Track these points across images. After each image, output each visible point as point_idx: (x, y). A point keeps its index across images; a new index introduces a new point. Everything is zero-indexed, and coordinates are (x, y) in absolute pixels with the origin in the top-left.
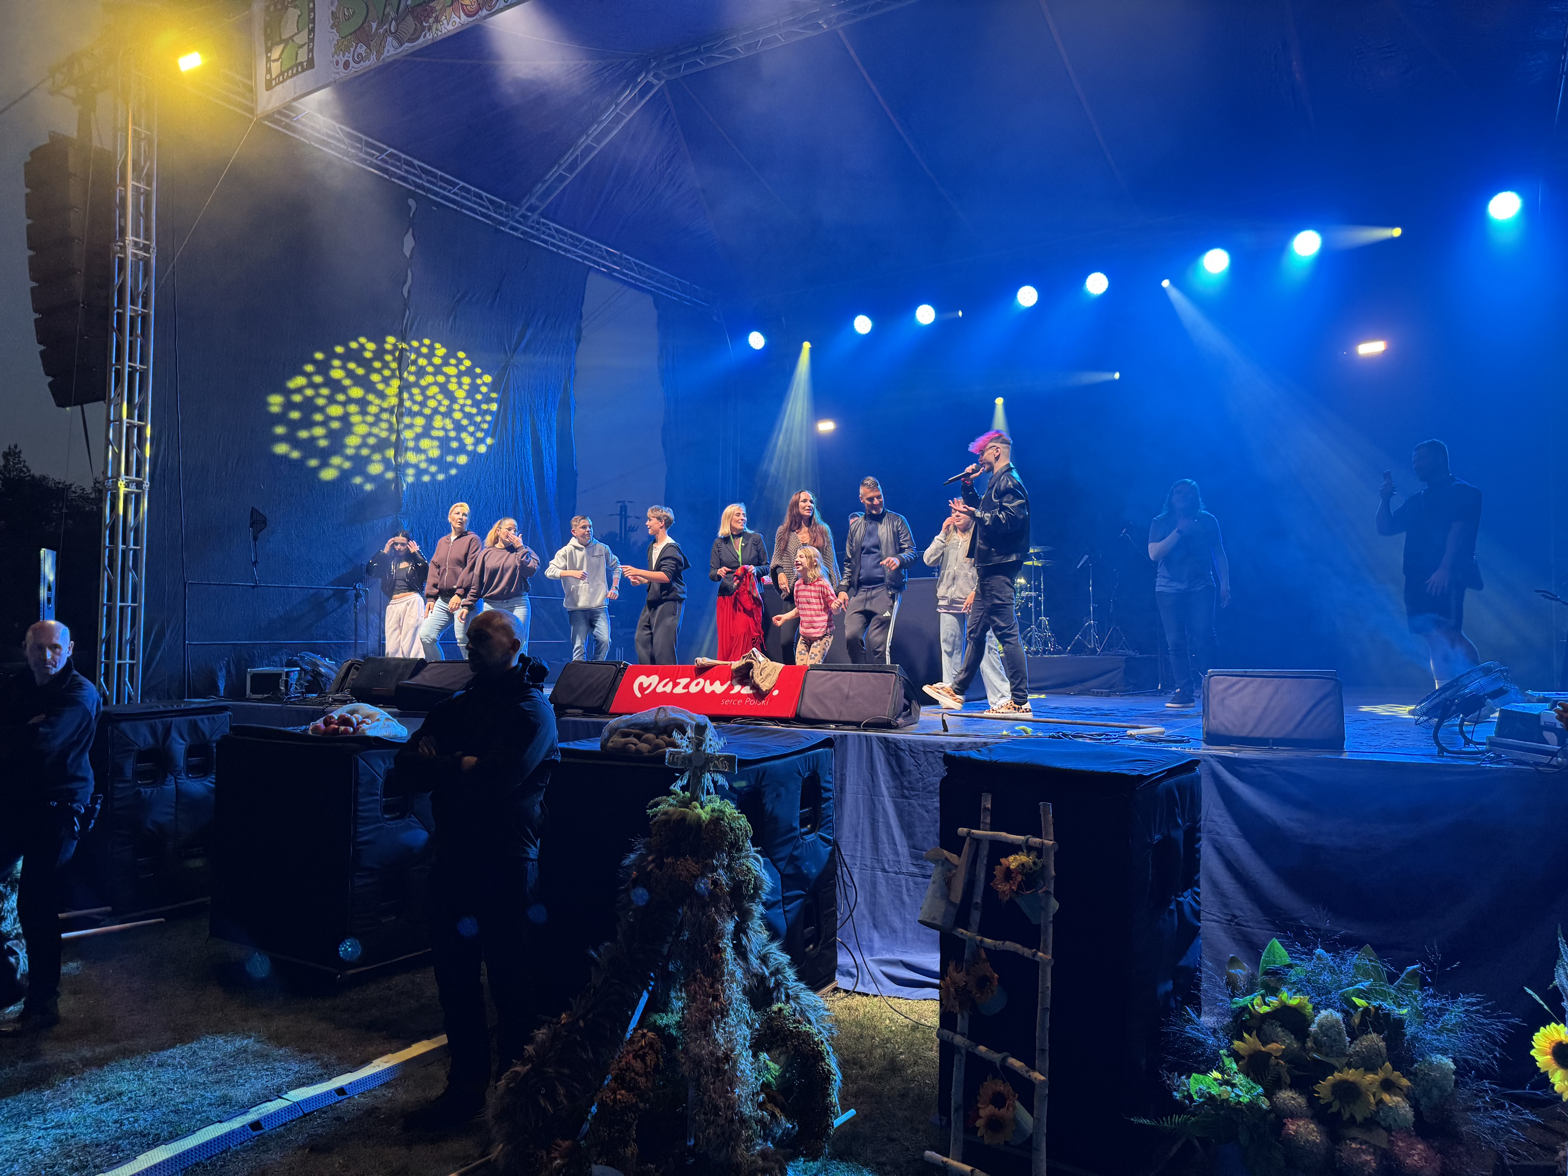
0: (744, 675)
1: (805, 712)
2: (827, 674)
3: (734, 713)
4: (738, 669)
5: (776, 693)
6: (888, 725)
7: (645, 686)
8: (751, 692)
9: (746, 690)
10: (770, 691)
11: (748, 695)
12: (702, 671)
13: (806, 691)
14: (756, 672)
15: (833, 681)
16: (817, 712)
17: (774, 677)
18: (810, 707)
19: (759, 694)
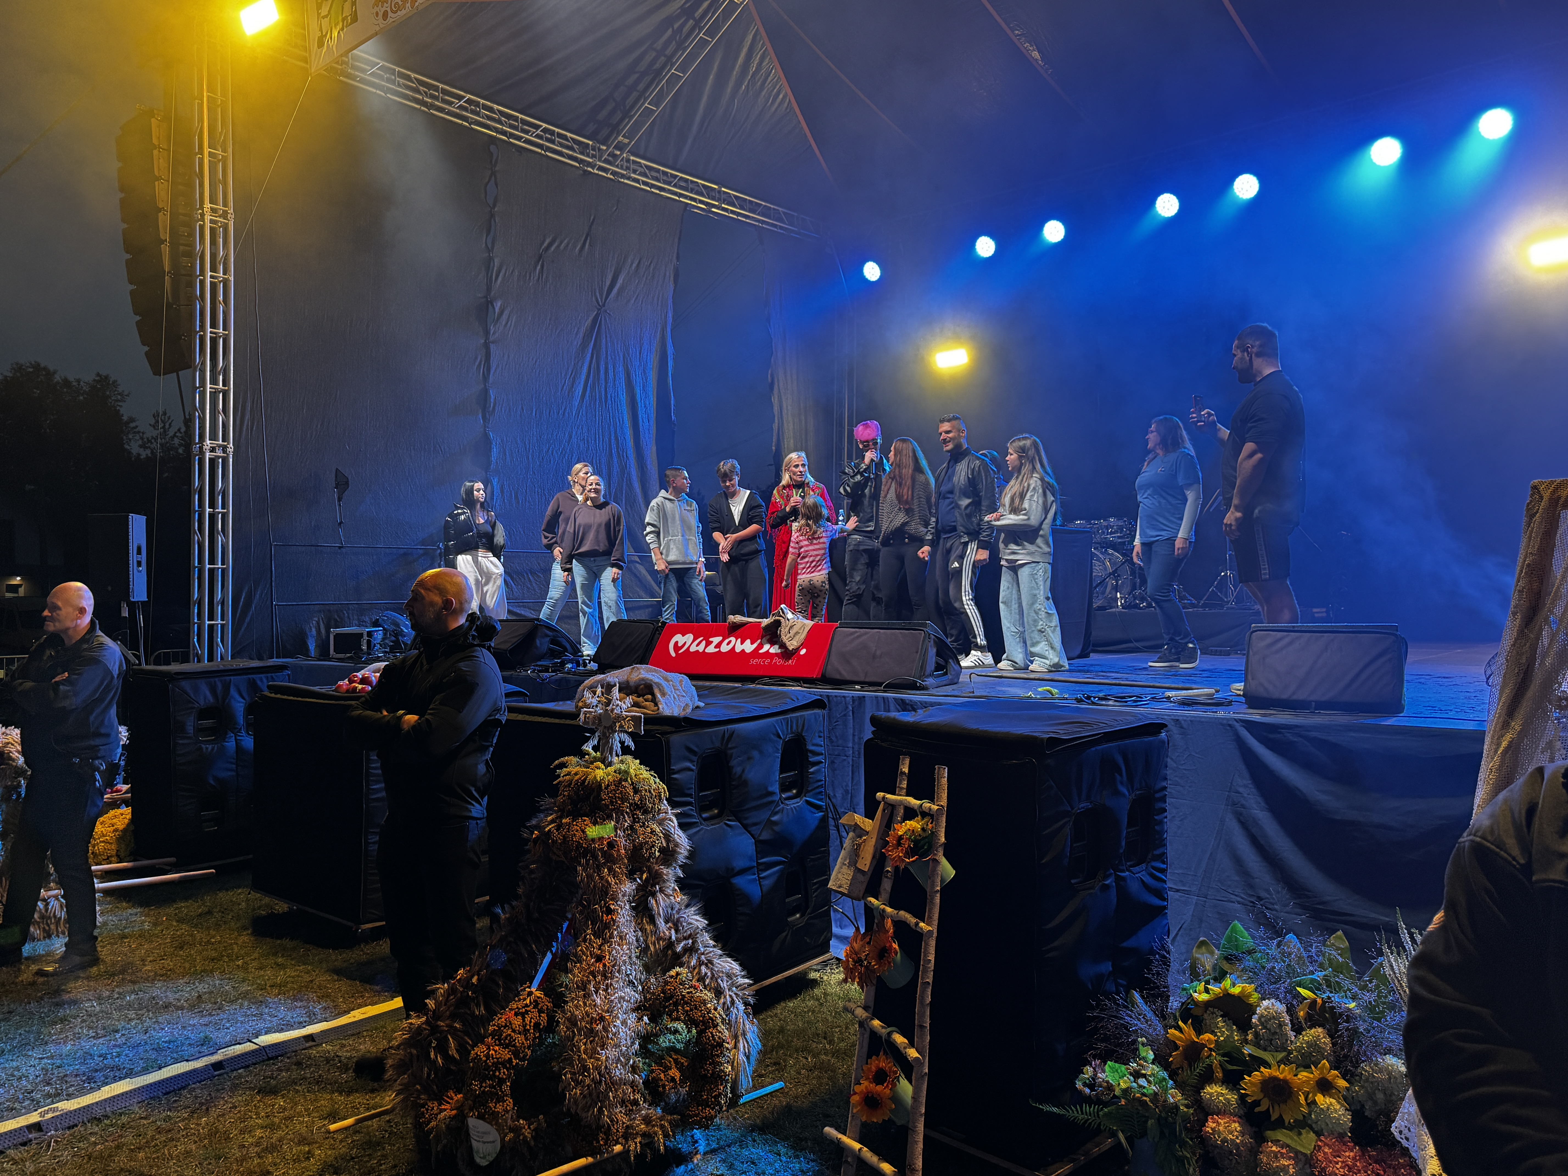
0: (772, 634)
1: (831, 673)
2: (856, 632)
3: (761, 673)
4: (768, 626)
5: (803, 652)
6: (913, 686)
7: (680, 645)
8: (779, 651)
9: (775, 650)
10: (797, 650)
11: (776, 654)
12: (735, 630)
13: (833, 649)
14: (783, 631)
15: (861, 640)
16: (843, 672)
17: (803, 636)
18: (836, 667)
19: (787, 654)
